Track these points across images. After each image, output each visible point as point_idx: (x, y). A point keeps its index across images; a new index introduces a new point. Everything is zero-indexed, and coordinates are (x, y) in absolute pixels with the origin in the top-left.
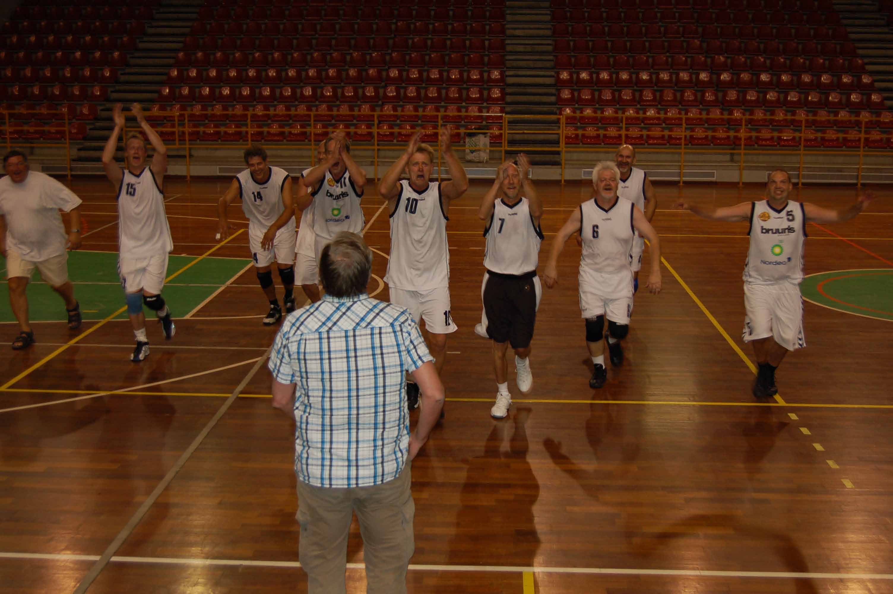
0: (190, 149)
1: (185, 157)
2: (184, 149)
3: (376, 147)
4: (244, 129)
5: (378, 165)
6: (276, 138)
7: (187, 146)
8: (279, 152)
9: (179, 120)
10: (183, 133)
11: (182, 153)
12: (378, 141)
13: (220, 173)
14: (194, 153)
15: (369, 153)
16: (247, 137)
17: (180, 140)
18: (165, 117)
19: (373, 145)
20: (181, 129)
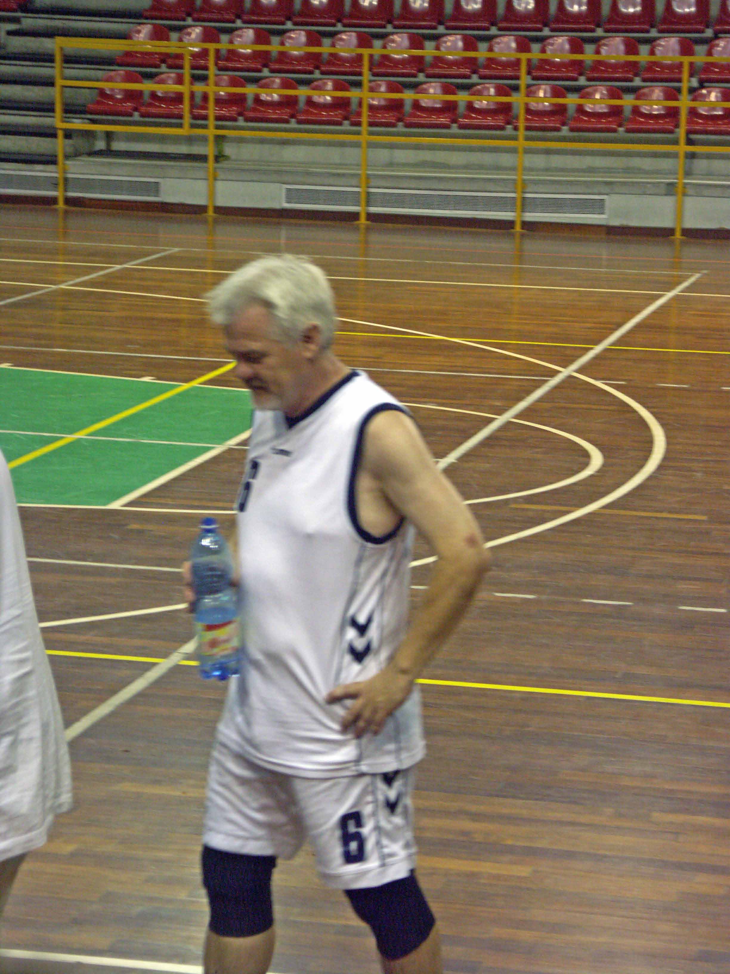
0: (219, 139)
1: (203, 158)
2: (204, 139)
3: (683, 148)
4: (353, 94)
5: (684, 194)
6: (434, 119)
7: (211, 132)
8: (440, 156)
9: (193, 68)
10: (205, 97)
11: (196, 150)
12: (689, 132)
13: (288, 202)
14: (229, 150)
15: (666, 164)
16: (359, 114)
17: (195, 117)
18: (164, 58)
19: (676, 142)
20: (199, 88)
